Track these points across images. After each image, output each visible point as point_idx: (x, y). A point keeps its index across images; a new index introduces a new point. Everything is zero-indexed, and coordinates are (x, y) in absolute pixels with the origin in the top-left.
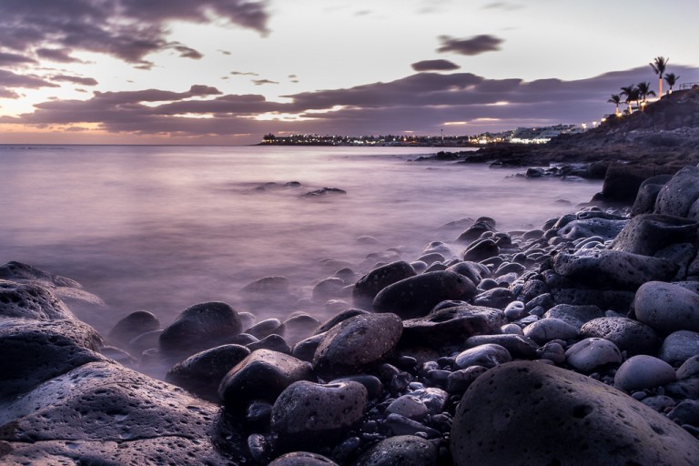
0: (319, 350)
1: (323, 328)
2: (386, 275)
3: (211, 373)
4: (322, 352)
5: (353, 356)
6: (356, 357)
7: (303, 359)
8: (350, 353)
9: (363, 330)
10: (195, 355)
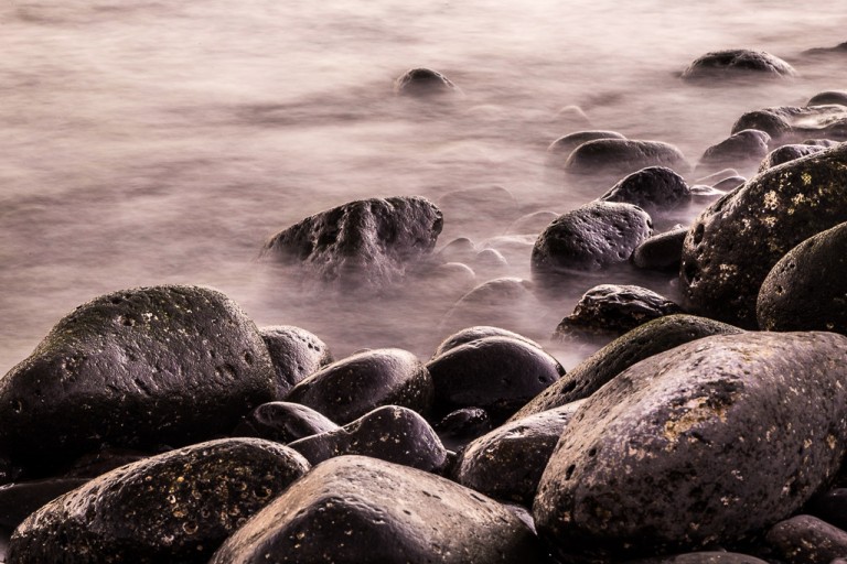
0: (557, 464)
1: (569, 387)
2: (807, 191)
3: (168, 539)
4: (571, 469)
5: (685, 488)
6: (696, 491)
7: (502, 496)
8: (675, 475)
9: (722, 393)
10: (112, 475)
